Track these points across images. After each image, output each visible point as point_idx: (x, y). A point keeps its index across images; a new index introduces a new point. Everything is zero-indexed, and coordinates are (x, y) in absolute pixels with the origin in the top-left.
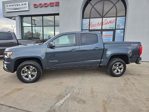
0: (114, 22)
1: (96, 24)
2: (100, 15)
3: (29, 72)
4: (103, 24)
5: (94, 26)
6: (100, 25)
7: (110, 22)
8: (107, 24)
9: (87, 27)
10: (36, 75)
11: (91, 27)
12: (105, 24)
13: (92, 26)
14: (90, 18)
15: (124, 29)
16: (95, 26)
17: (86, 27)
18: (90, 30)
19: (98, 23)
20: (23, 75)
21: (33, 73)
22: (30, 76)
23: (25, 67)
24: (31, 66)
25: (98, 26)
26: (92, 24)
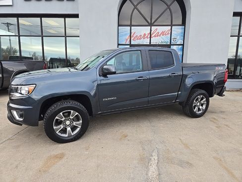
0: (168, 34)
1: (141, 35)
2: (148, 22)
3: (68, 123)
4: (152, 36)
5: (138, 39)
6: (147, 38)
7: (163, 33)
8: (157, 36)
9: (127, 40)
10: (80, 127)
11: (134, 40)
12: (155, 36)
13: (135, 38)
14: (131, 26)
15: (183, 45)
16: (140, 39)
17: (124, 40)
18: (131, 45)
19: (145, 35)
20: (57, 129)
21: (74, 123)
22: (69, 129)
23: (61, 113)
24: (72, 111)
25: (144, 38)
26: (134, 36)
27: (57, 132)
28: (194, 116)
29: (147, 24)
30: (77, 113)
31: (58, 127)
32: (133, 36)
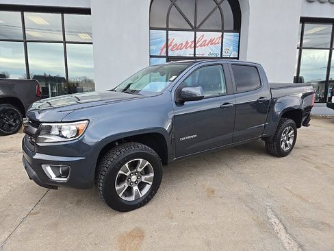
1: (182, 44)
3: (134, 178)
4: (197, 45)
6: (191, 48)
7: (211, 42)
8: (204, 45)
9: (162, 50)
10: (151, 183)
11: (172, 50)
12: (201, 46)
13: (173, 48)
14: (167, 29)
15: (238, 58)
17: (159, 49)
19: (187, 43)
21: (143, 179)
22: (135, 188)
23: (127, 165)
24: (141, 160)
25: (186, 48)
26: (173, 45)
27: (120, 195)
28: (280, 154)
29: (190, 28)
30: (148, 163)
31: (122, 186)
32: (171, 45)
